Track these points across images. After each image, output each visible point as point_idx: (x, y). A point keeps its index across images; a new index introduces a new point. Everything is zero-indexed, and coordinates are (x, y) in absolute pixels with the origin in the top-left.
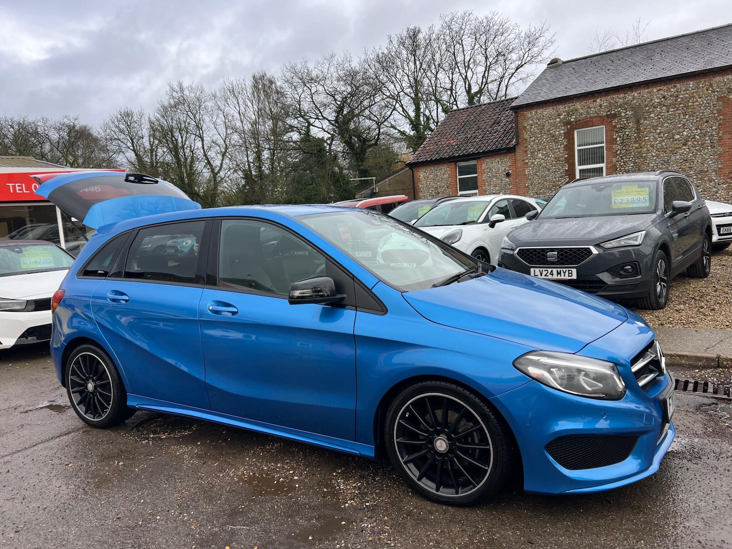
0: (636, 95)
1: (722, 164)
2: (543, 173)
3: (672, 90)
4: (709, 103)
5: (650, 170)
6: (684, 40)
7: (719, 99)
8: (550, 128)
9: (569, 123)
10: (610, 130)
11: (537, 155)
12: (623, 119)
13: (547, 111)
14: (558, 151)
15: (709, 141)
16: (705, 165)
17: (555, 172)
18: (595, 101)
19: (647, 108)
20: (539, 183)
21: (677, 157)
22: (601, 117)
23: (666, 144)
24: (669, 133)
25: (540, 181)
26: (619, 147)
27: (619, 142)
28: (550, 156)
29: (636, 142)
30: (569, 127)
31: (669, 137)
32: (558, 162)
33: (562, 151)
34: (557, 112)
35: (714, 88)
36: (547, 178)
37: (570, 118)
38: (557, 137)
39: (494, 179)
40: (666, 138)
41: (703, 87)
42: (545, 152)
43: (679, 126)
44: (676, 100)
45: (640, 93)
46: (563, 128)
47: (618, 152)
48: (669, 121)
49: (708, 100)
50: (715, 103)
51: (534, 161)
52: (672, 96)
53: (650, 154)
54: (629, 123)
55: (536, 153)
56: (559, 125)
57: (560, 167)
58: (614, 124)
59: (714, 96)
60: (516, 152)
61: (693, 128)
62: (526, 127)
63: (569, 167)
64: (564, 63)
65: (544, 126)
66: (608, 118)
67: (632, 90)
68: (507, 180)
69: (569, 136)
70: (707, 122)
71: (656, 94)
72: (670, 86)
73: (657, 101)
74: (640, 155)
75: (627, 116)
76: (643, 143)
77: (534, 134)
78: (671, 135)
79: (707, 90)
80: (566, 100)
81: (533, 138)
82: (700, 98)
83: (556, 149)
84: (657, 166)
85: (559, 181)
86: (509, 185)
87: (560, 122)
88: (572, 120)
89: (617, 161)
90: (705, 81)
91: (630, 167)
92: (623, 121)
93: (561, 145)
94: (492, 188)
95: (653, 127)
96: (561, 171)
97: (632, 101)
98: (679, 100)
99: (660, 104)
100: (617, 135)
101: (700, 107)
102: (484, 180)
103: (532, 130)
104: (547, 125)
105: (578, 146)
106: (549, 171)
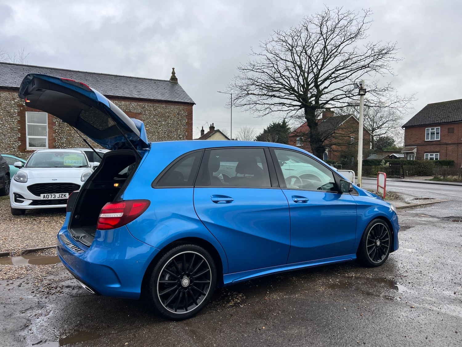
5: (76, 144)
8: (6, 106)
9: (22, 106)
10: (51, 117)
13: (4, 94)
14: (12, 123)
17: (10, 137)
26: (57, 128)
27: (57, 125)
28: (6, 126)
30: (22, 108)
32: (13, 131)
33: (16, 124)
34: (12, 96)
36: (3, 141)
37: (22, 103)
38: (12, 114)
46: (17, 108)
47: (57, 131)
53: (76, 135)
56: (14, 106)
57: (14, 135)
63: (21, 136)
69: (21, 114)
83: (11, 121)
84: (80, 142)
85: (13, 144)
87: (14, 104)
89: (56, 136)
91: (64, 141)
93: (15, 120)
96: (15, 137)
100: (56, 120)
104: (4, 104)
105: (28, 123)
106: (5, 136)
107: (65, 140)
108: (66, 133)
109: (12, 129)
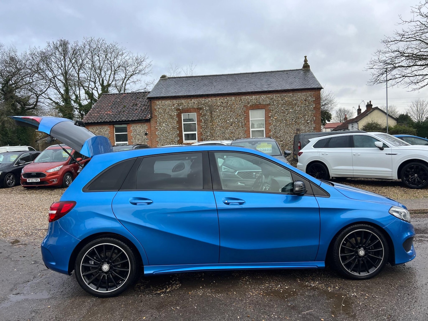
0: (210, 100)
1: (246, 135)
2: (166, 135)
3: (225, 100)
4: (240, 108)
6: (224, 77)
7: (244, 106)
8: (169, 111)
9: (179, 109)
10: (199, 116)
11: (162, 125)
12: (205, 111)
13: (167, 102)
14: (173, 123)
15: (241, 125)
16: (240, 135)
17: (172, 134)
18: (191, 100)
19: (215, 107)
20: (164, 140)
21: (228, 131)
22: (194, 108)
23: (223, 125)
24: (225, 119)
25: (164, 139)
27: (203, 122)
28: (170, 126)
29: (211, 122)
30: (179, 111)
31: (225, 121)
33: (175, 124)
34: (173, 103)
35: (242, 101)
36: (168, 137)
37: (179, 107)
38: (173, 116)
39: (138, 136)
40: (224, 122)
41: (238, 100)
42: (167, 124)
43: (229, 116)
44: (227, 105)
45: (212, 99)
46: (176, 112)
47: (203, 127)
48: (225, 114)
49: (240, 106)
50: (243, 108)
51: (161, 128)
52: (225, 102)
53: (217, 129)
54: (207, 113)
55: (162, 124)
56: (174, 110)
57: (175, 132)
58: (201, 113)
59: (242, 105)
60: (151, 122)
61: (235, 118)
62: (156, 109)
63: (179, 132)
64: (169, 78)
65: (166, 110)
66: (198, 109)
67: (208, 97)
68: (145, 137)
69: (179, 116)
70: (240, 116)
71: (219, 101)
72: (224, 98)
73: (219, 104)
74: (212, 129)
75: (206, 110)
76: (214, 123)
77: (160, 113)
78: (225, 120)
79: (240, 102)
80: (177, 98)
81: (160, 116)
82: (237, 105)
83: (172, 122)
85: (174, 139)
86: (147, 140)
88: (180, 108)
89: (203, 131)
90: (239, 98)
92: (205, 112)
93: (175, 120)
94: (137, 141)
95: (218, 116)
96: (175, 134)
97: (208, 102)
98: (228, 105)
99: (220, 105)
100: (202, 118)
101: (237, 109)
102: (132, 136)
103: (159, 111)
104: (167, 109)
105: (184, 122)
106: (169, 133)
107: (209, 133)
108: (209, 128)
109: (173, 128)
